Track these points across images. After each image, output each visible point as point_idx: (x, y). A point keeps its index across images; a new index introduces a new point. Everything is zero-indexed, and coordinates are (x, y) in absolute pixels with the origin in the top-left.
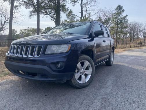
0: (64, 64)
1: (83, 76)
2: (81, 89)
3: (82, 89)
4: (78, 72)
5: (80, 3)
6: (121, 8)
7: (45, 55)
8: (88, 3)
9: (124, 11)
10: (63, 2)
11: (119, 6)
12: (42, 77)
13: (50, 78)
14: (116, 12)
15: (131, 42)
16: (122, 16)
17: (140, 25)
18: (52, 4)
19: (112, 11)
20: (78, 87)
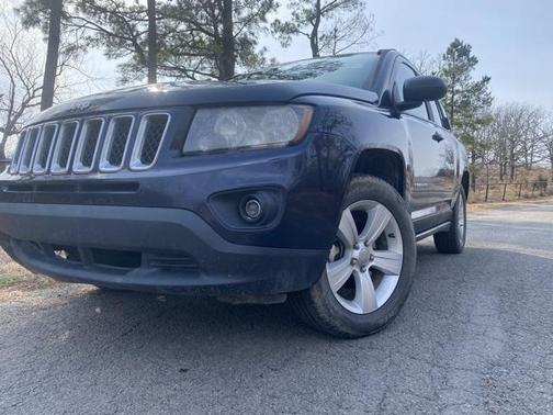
0: (280, 200)
1: (365, 279)
2: (354, 342)
3: (361, 341)
4: (338, 258)
5: (310, 33)
6: (464, 51)
7: (182, 155)
8: (340, 35)
9: (474, 60)
10: (245, 29)
11: (456, 45)
12: (166, 270)
13: (207, 272)
14: (447, 67)
15: (501, 179)
16: (470, 81)
17: (536, 115)
18: (204, 37)
19: (427, 62)
20: (344, 329)
